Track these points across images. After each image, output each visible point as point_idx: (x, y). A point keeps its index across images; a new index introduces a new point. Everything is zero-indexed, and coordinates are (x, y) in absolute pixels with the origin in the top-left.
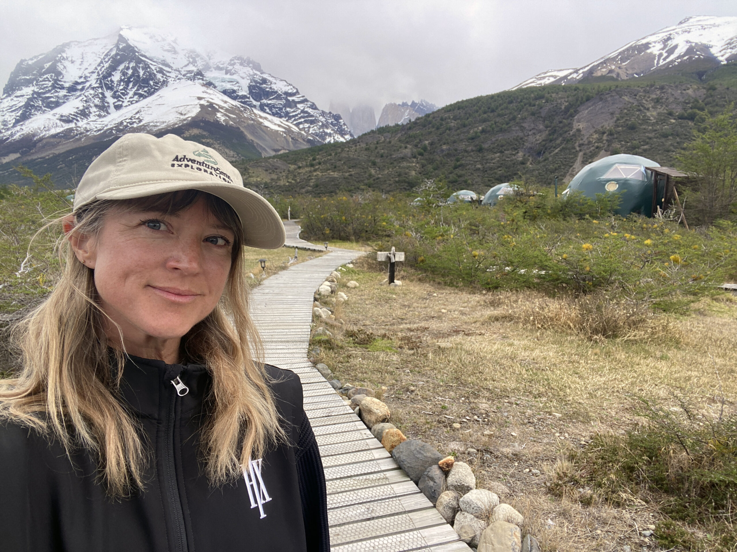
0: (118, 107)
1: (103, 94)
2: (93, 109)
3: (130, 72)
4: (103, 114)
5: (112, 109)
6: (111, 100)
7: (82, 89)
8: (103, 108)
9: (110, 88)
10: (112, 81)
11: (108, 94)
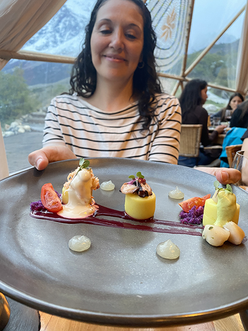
0: (62, 42)
1: (54, 35)
2: (51, 43)
3: (67, 23)
4: (55, 45)
5: (59, 43)
6: (58, 38)
7: (45, 33)
8: (55, 42)
9: (58, 32)
10: (59, 29)
11: (57, 35)
